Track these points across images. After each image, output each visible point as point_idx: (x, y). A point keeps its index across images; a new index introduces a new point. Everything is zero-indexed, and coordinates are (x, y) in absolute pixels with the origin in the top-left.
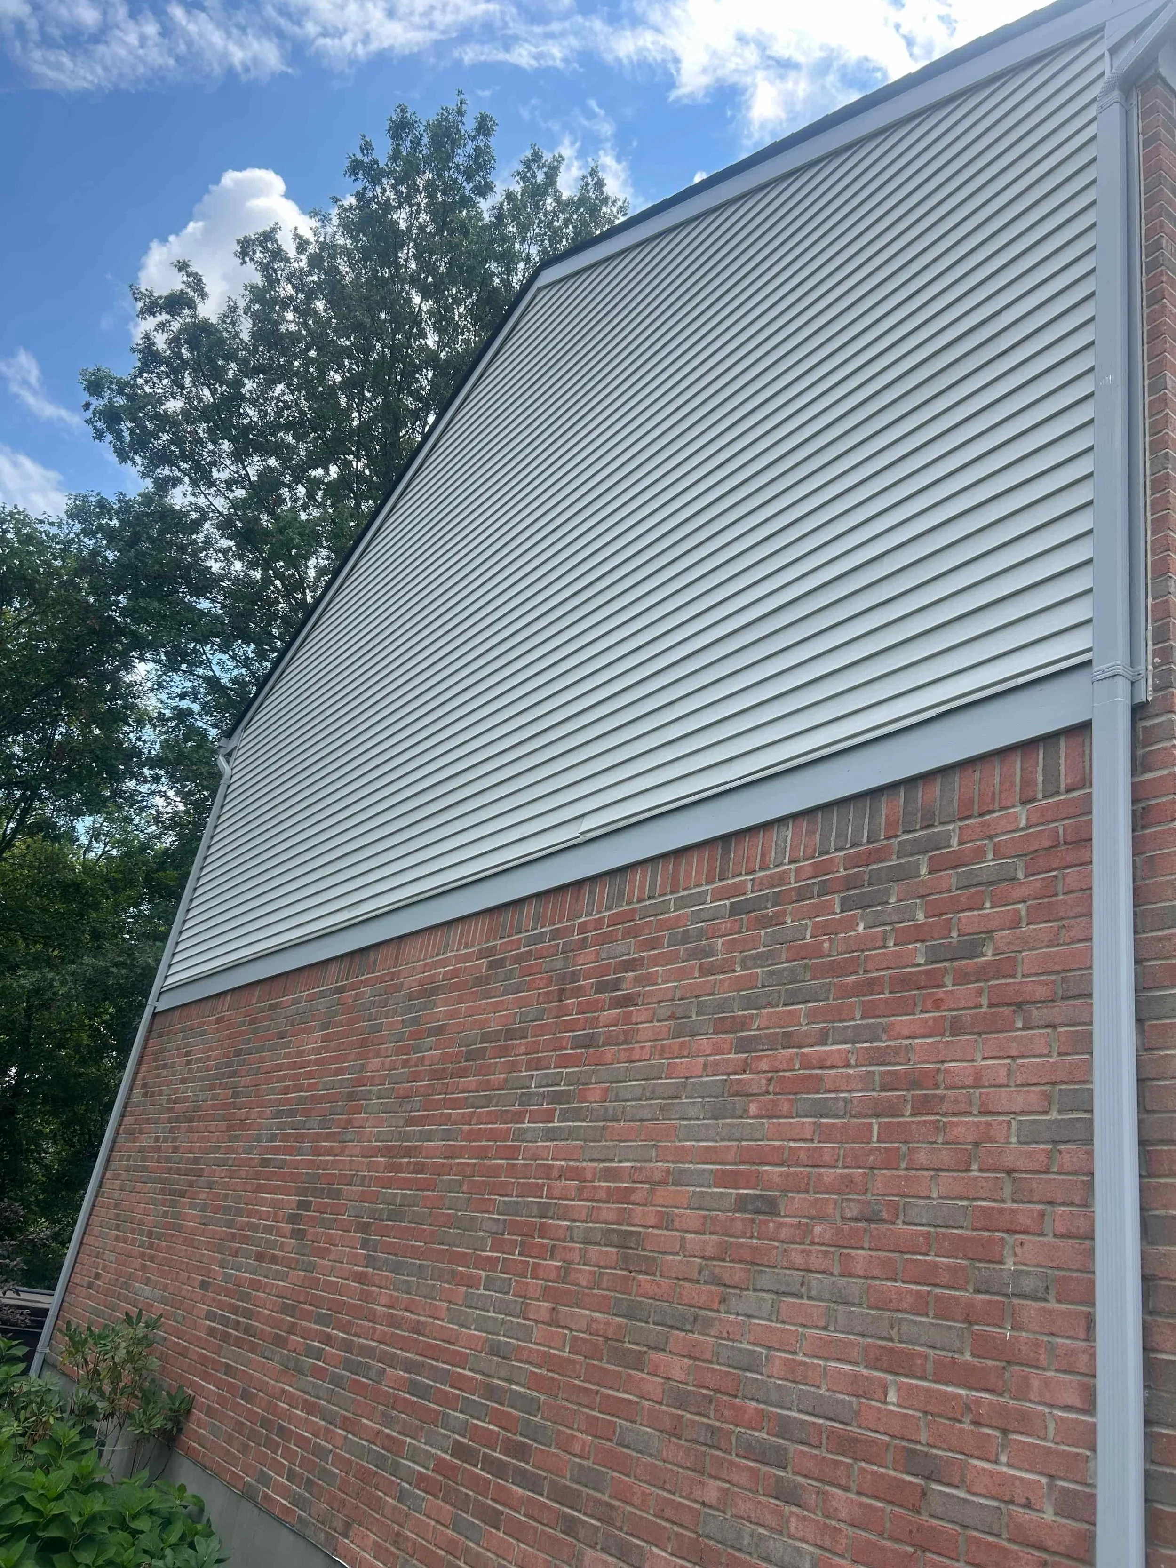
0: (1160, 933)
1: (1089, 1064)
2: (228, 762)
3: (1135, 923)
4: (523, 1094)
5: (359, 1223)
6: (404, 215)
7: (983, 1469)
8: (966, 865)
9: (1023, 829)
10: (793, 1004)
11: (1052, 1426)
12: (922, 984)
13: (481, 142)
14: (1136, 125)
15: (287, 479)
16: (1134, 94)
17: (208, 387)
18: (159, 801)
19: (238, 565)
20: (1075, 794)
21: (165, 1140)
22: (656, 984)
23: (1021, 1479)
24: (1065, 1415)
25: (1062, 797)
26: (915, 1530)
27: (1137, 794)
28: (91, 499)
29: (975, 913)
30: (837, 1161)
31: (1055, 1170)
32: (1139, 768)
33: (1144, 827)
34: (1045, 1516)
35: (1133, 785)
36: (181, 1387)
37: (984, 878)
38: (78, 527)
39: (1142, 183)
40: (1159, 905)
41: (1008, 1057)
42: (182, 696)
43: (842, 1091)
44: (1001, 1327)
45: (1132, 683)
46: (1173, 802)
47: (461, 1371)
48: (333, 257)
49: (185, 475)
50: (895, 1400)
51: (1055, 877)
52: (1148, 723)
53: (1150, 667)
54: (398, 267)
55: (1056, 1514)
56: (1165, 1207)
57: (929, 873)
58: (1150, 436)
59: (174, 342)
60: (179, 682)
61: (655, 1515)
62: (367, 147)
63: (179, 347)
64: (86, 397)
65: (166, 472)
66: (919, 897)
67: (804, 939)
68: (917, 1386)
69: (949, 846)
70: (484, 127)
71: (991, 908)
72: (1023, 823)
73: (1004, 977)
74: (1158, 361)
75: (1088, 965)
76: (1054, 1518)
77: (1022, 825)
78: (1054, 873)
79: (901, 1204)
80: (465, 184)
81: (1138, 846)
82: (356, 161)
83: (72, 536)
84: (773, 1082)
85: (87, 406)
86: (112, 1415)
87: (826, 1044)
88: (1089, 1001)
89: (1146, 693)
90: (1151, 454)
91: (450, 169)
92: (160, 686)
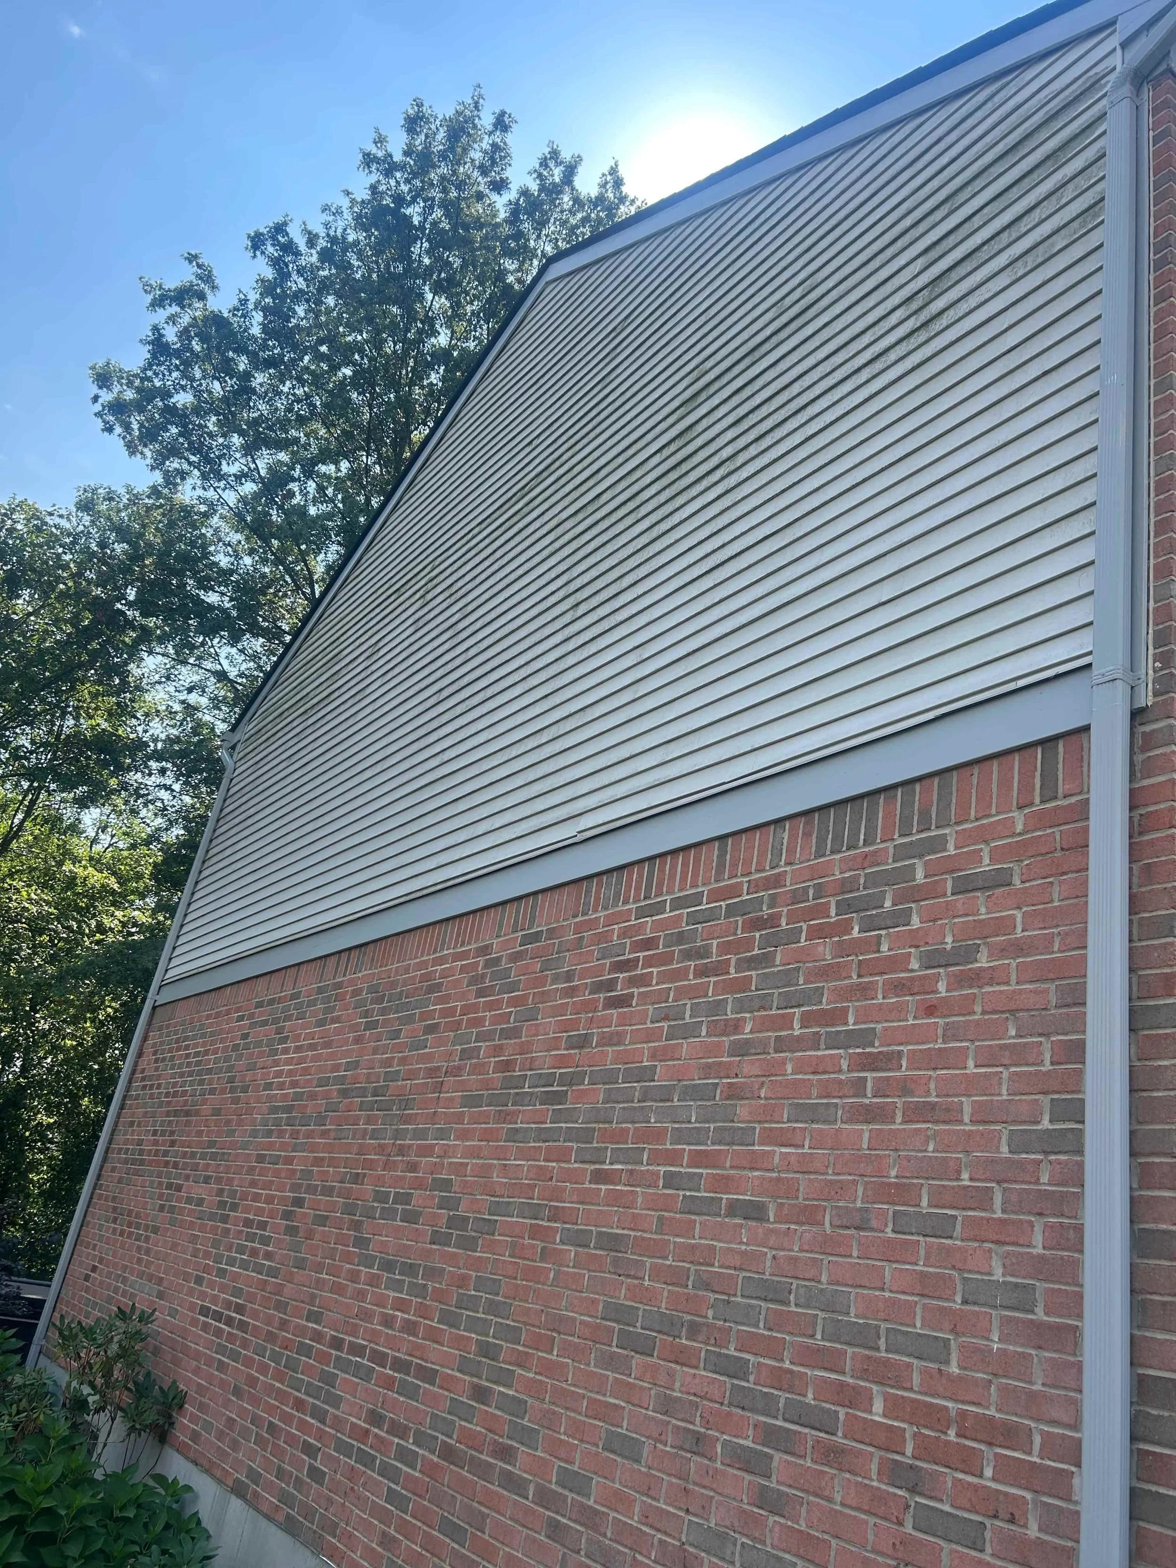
0: (1155, 942)
1: (1080, 1073)
2: (232, 756)
3: (1130, 932)
4: (517, 1094)
5: (353, 1220)
6: (417, 209)
7: (969, 1484)
8: (961, 870)
9: (1020, 834)
10: (786, 1008)
11: (1037, 1440)
12: (915, 991)
13: (497, 138)
14: (1147, 120)
15: (297, 472)
16: (1146, 89)
17: (218, 380)
18: (164, 795)
19: (248, 560)
20: (1073, 800)
21: (163, 1133)
22: (651, 985)
23: (1006, 1494)
24: (1051, 1430)
25: (1059, 803)
26: (898, 1543)
27: (1135, 800)
28: (100, 491)
29: (970, 918)
30: (827, 1167)
31: (1046, 1181)
32: (1139, 775)
33: (1141, 834)
34: (1028, 1532)
35: (1131, 791)
36: (174, 1382)
37: (980, 884)
38: (87, 519)
39: (1152, 179)
40: (1155, 914)
41: (1001, 1065)
42: (190, 690)
43: (834, 1097)
44: (988, 1339)
45: (1132, 688)
46: (1172, 809)
47: (450, 1372)
48: (345, 251)
49: (195, 467)
50: (881, 1411)
51: (1051, 883)
52: (1148, 728)
53: (1151, 672)
54: (410, 261)
55: (1040, 1530)
56: (1156, 1221)
57: (925, 877)
58: (1155, 436)
59: (184, 334)
60: (187, 675)
61: (639, 1522)
62: (380, 141)
63: (190, 339)
64: (94, 390)
65: (176, 465)
66: (914, 902)
67: (799, 942)
68: (903, 1397)
69: (945, 850)
70: (502, 124)
71: (988, 913)
72: (1019, 828)
73: (998, 984)
74: (1164, 361)
75: (1083, 973)
76: (1038, 1535)
77: (1018, 831)
78: (1051, 880)
79: (891, 1213)
80: (480, 179)
81: (1134, 852)
82: (369, 154)
83: (81, 528)
84: (766, 1086)
85: (96, 399)
86: (103, 1409)
87: (819, 1049)
88: (1082, 1009)
89: (1146, 698)
90: (1156, 455)
91: (465, 163)
92: (168, 678)
